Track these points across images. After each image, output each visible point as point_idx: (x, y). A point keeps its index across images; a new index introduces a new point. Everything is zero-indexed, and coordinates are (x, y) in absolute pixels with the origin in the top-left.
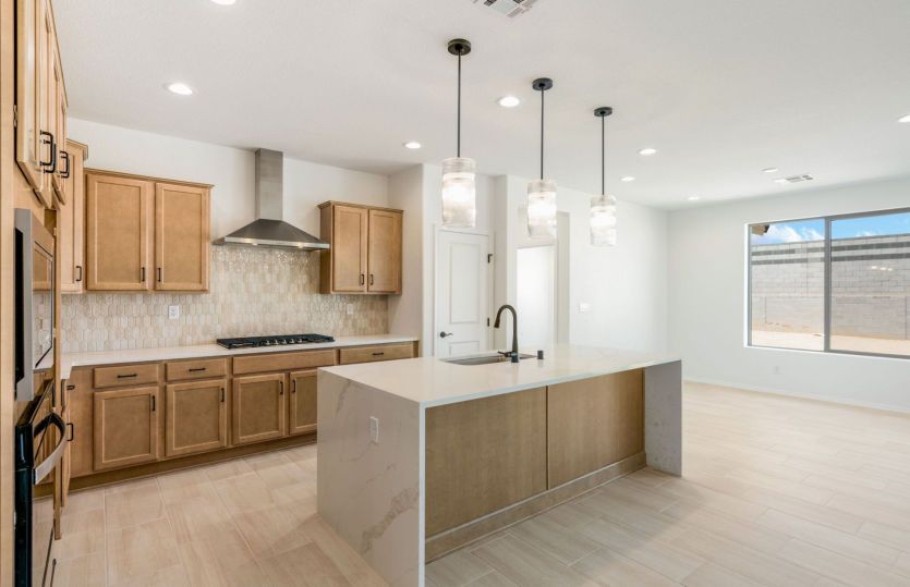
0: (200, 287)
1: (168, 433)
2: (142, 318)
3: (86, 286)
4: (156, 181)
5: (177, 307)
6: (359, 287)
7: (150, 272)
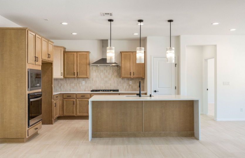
0: (86, 77)
1: (77, 110)
2: (76, 84)
3: (64, 76)
4: (77, 52)
5: (84, 82)
6: (129, 76)
7: (76, 74)
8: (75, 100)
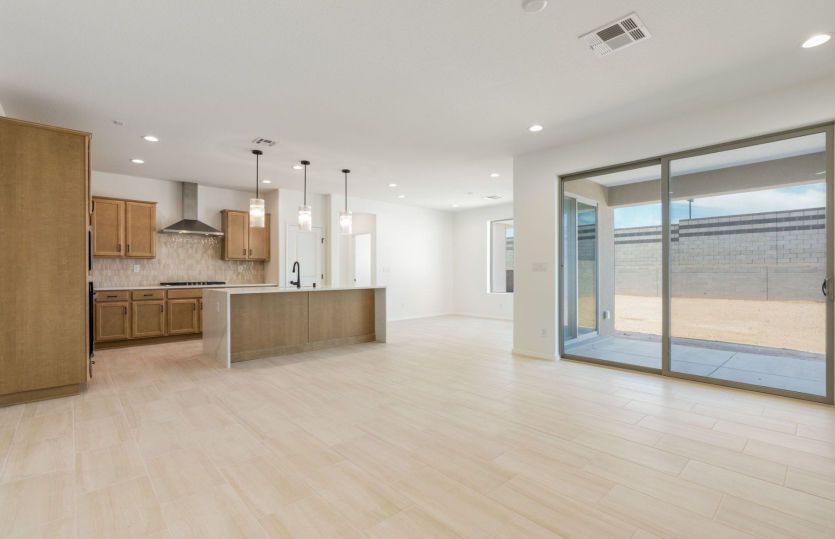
0: (150, 255)
1: (133, 325)
2: (119, 271)
4: (126, 201)
5: (138, 266)
6: (242, 256)
7: (123, 248)
8: (127, 304)
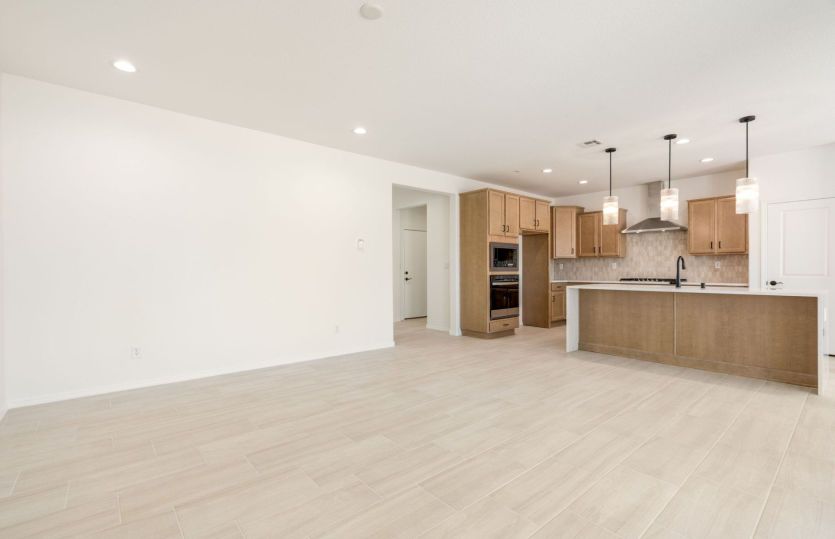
2: (602, 267)
3: (577, 254)
5: (614, 264)
6: (710, 250)
7: (597, 249)
